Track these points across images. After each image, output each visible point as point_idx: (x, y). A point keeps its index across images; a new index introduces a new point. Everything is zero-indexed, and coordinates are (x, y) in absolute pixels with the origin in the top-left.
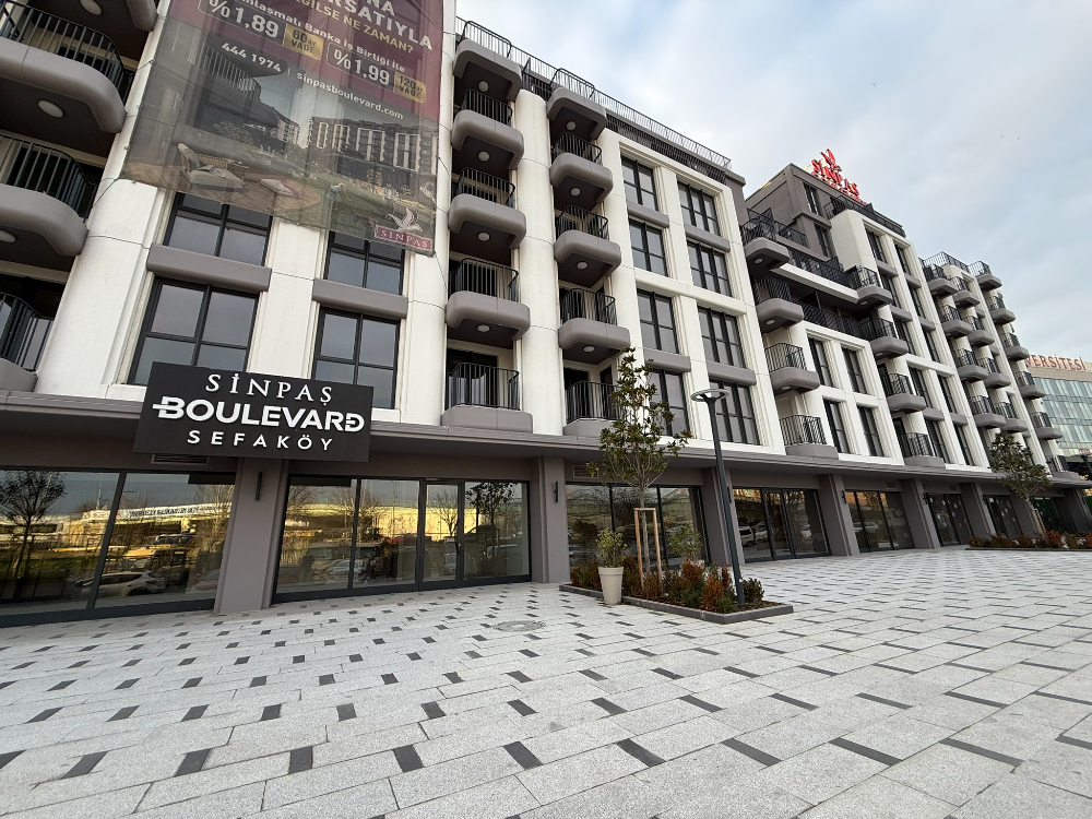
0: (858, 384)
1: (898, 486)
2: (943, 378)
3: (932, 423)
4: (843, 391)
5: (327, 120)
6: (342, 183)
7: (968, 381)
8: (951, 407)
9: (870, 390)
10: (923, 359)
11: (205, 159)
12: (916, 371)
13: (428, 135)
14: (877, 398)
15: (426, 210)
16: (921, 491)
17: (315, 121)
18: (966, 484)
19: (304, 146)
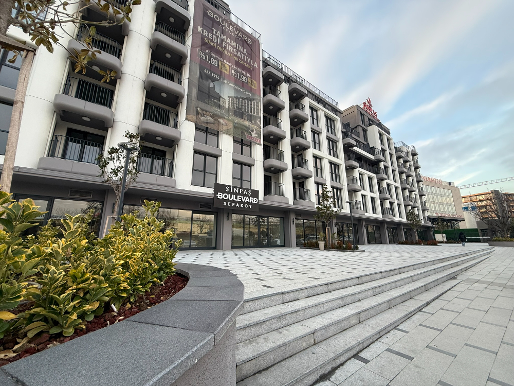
0: (372, 190)
1: (379, 224)
2: (396, 188)
3: (391, 203)
4: (367, 193)
5: (232, 97)
6: (238, 120)
7: (403, 189)
8: (397, 199)
9: (374, 192)
10: (391, 182)
11: (205, 113)
12: (388, 185)
13: (257, 101)
14: (376, 195)
15: (259, 129)
16: (386, 226)
17: (229, 97)
18: (398, 225)
19: (227, 107)
